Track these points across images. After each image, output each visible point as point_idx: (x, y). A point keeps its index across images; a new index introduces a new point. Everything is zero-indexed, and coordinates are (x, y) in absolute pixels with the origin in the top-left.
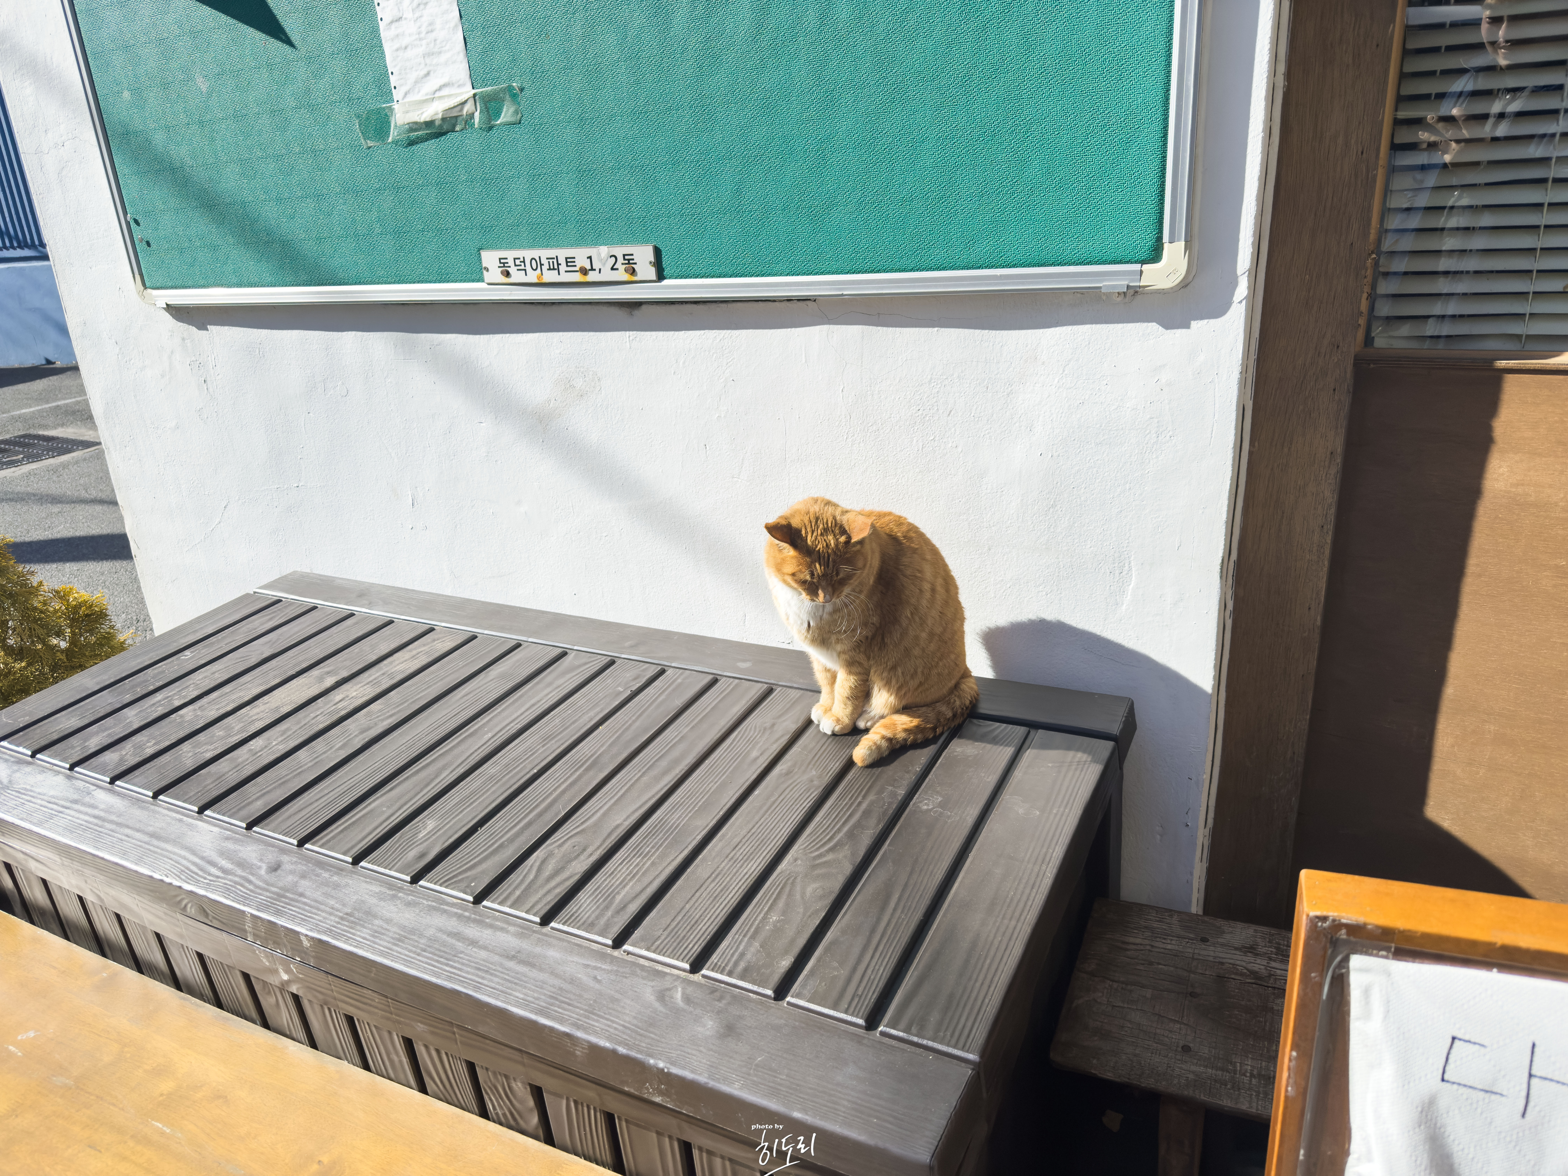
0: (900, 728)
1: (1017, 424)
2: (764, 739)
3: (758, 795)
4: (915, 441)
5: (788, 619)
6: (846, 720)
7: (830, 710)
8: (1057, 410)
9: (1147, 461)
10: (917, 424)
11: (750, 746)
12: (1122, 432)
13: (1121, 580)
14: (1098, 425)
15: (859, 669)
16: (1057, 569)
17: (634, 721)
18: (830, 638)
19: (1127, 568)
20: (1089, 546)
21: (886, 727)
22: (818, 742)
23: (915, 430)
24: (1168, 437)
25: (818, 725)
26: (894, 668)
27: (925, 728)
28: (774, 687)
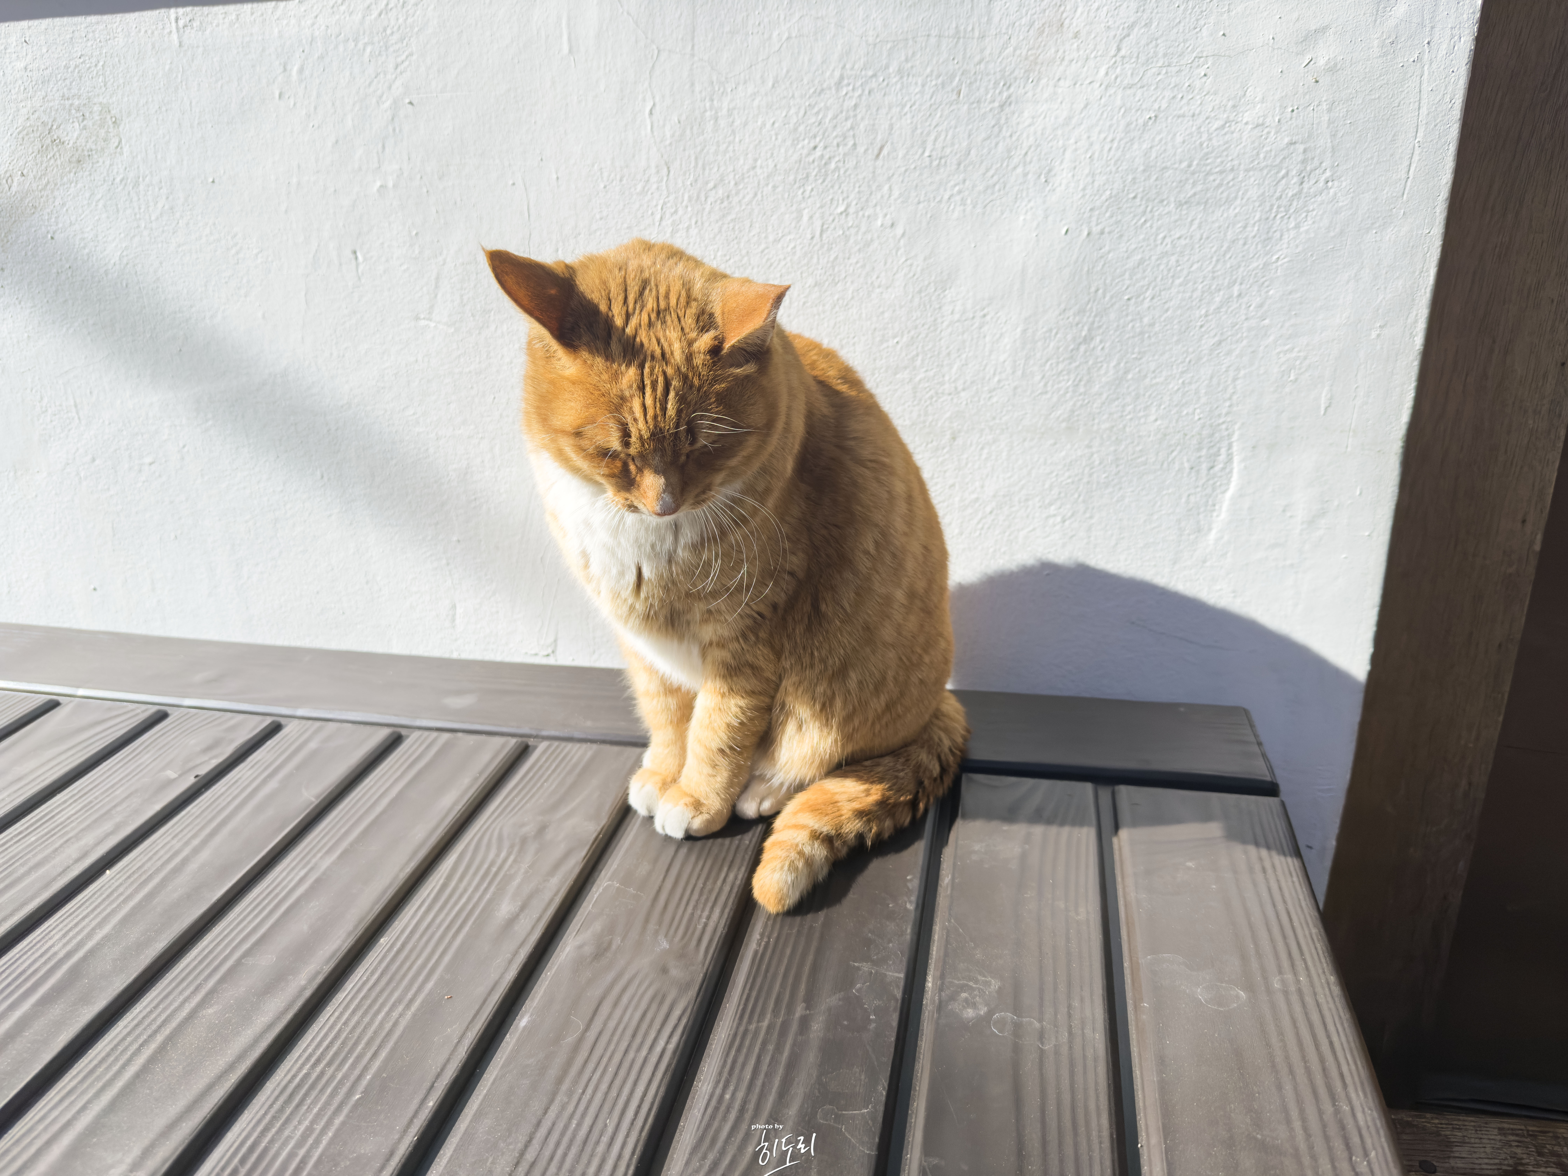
0: (847, 809)
1: (1019, 170)
2: (524, 866)
3: (530, 1030)
4: (805, 218)
5: (587, 566)
6: (714, 804)
7: (674, 780)
8: (1103, 136)
9: (1278, 234)
10: (811, 178)
11: (492, 889)
12: (1231, 177)
13: (1211, 482)
14: (1184, 164)
15: (753, 683)
16: (1087, 469)
17: (196, 851)
18: (690, 610)
19: (1223, 457)
20: (1152, 418)
21: (815, 809)
22: (656, 861)
23: (807, 194)
24: (1321, 184)
25: (650, 818)
26: (841, 673)
27: (896, 805)
28: (531, 742)
